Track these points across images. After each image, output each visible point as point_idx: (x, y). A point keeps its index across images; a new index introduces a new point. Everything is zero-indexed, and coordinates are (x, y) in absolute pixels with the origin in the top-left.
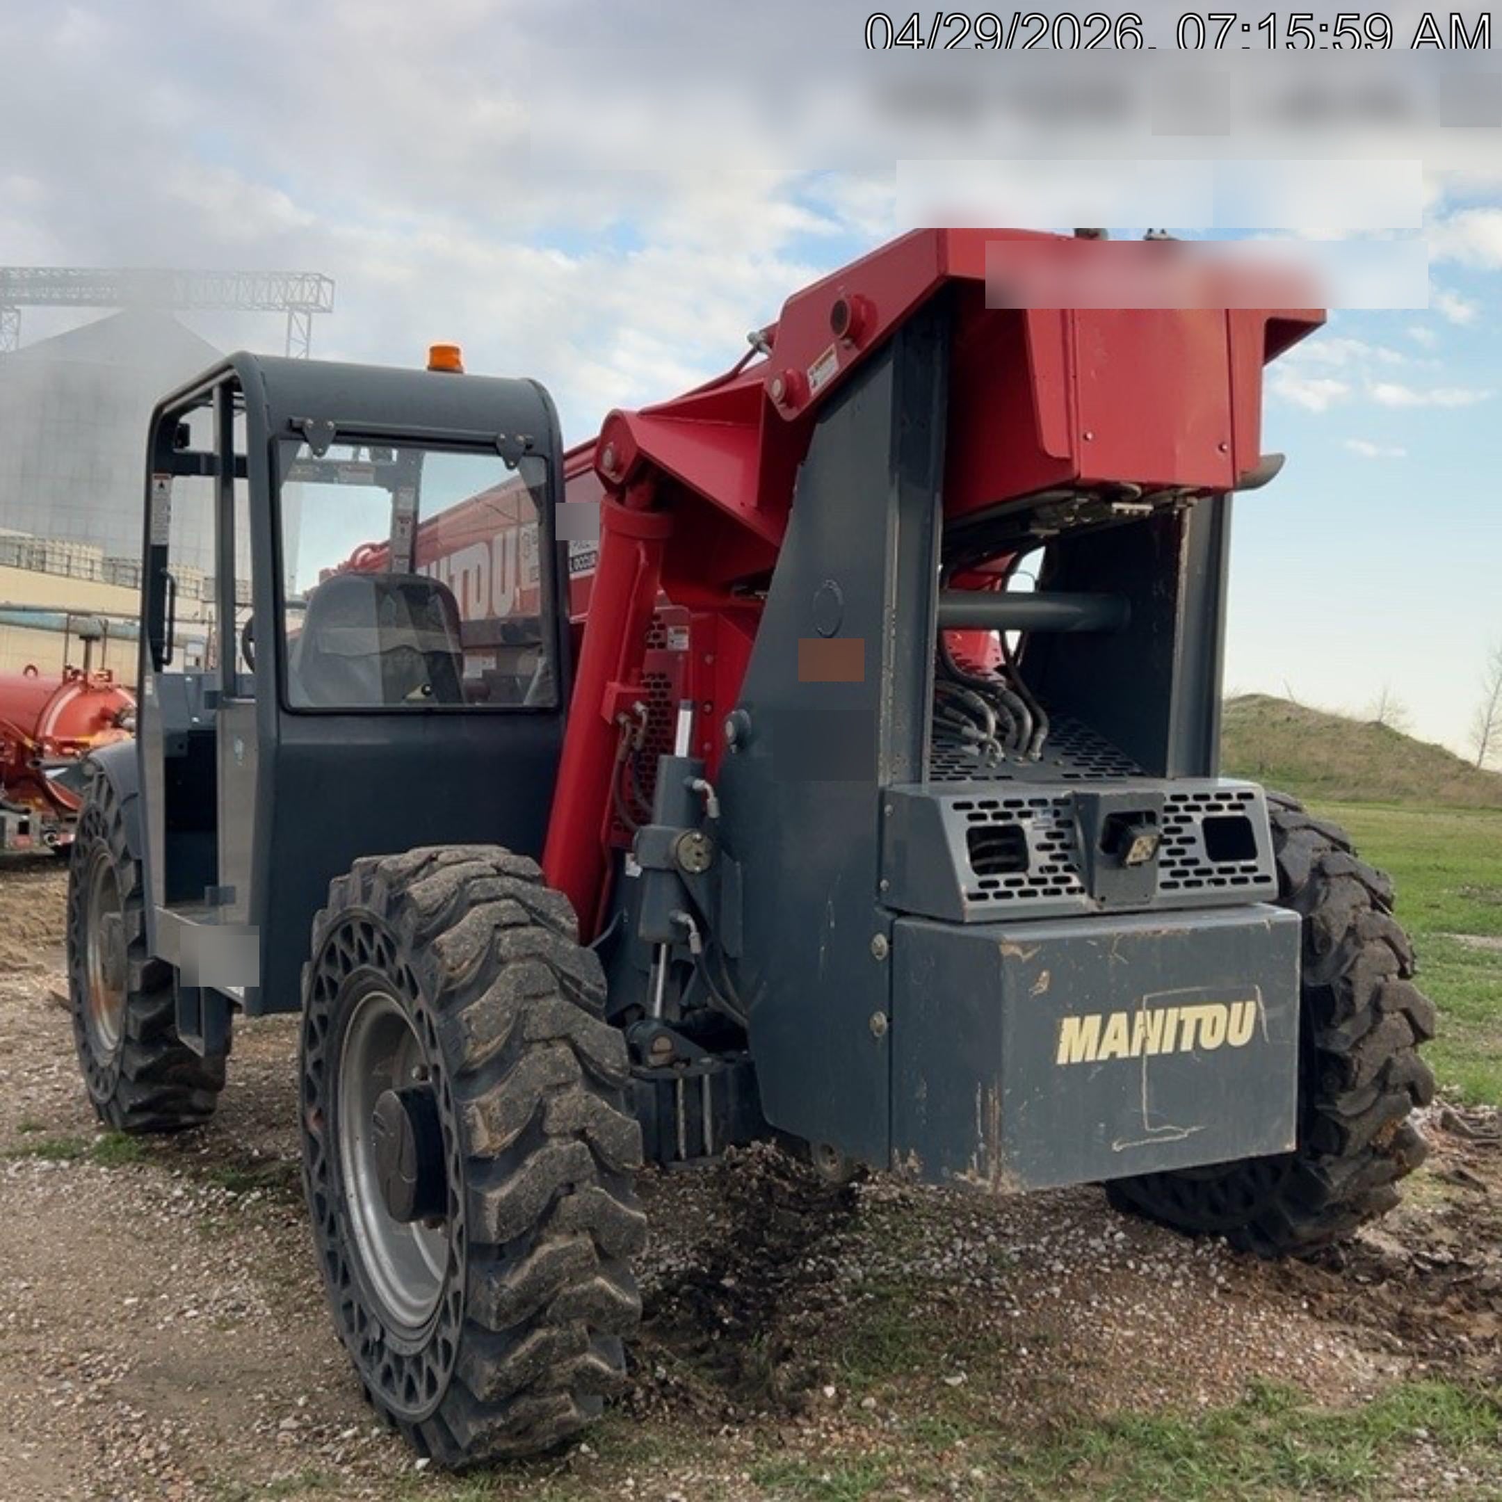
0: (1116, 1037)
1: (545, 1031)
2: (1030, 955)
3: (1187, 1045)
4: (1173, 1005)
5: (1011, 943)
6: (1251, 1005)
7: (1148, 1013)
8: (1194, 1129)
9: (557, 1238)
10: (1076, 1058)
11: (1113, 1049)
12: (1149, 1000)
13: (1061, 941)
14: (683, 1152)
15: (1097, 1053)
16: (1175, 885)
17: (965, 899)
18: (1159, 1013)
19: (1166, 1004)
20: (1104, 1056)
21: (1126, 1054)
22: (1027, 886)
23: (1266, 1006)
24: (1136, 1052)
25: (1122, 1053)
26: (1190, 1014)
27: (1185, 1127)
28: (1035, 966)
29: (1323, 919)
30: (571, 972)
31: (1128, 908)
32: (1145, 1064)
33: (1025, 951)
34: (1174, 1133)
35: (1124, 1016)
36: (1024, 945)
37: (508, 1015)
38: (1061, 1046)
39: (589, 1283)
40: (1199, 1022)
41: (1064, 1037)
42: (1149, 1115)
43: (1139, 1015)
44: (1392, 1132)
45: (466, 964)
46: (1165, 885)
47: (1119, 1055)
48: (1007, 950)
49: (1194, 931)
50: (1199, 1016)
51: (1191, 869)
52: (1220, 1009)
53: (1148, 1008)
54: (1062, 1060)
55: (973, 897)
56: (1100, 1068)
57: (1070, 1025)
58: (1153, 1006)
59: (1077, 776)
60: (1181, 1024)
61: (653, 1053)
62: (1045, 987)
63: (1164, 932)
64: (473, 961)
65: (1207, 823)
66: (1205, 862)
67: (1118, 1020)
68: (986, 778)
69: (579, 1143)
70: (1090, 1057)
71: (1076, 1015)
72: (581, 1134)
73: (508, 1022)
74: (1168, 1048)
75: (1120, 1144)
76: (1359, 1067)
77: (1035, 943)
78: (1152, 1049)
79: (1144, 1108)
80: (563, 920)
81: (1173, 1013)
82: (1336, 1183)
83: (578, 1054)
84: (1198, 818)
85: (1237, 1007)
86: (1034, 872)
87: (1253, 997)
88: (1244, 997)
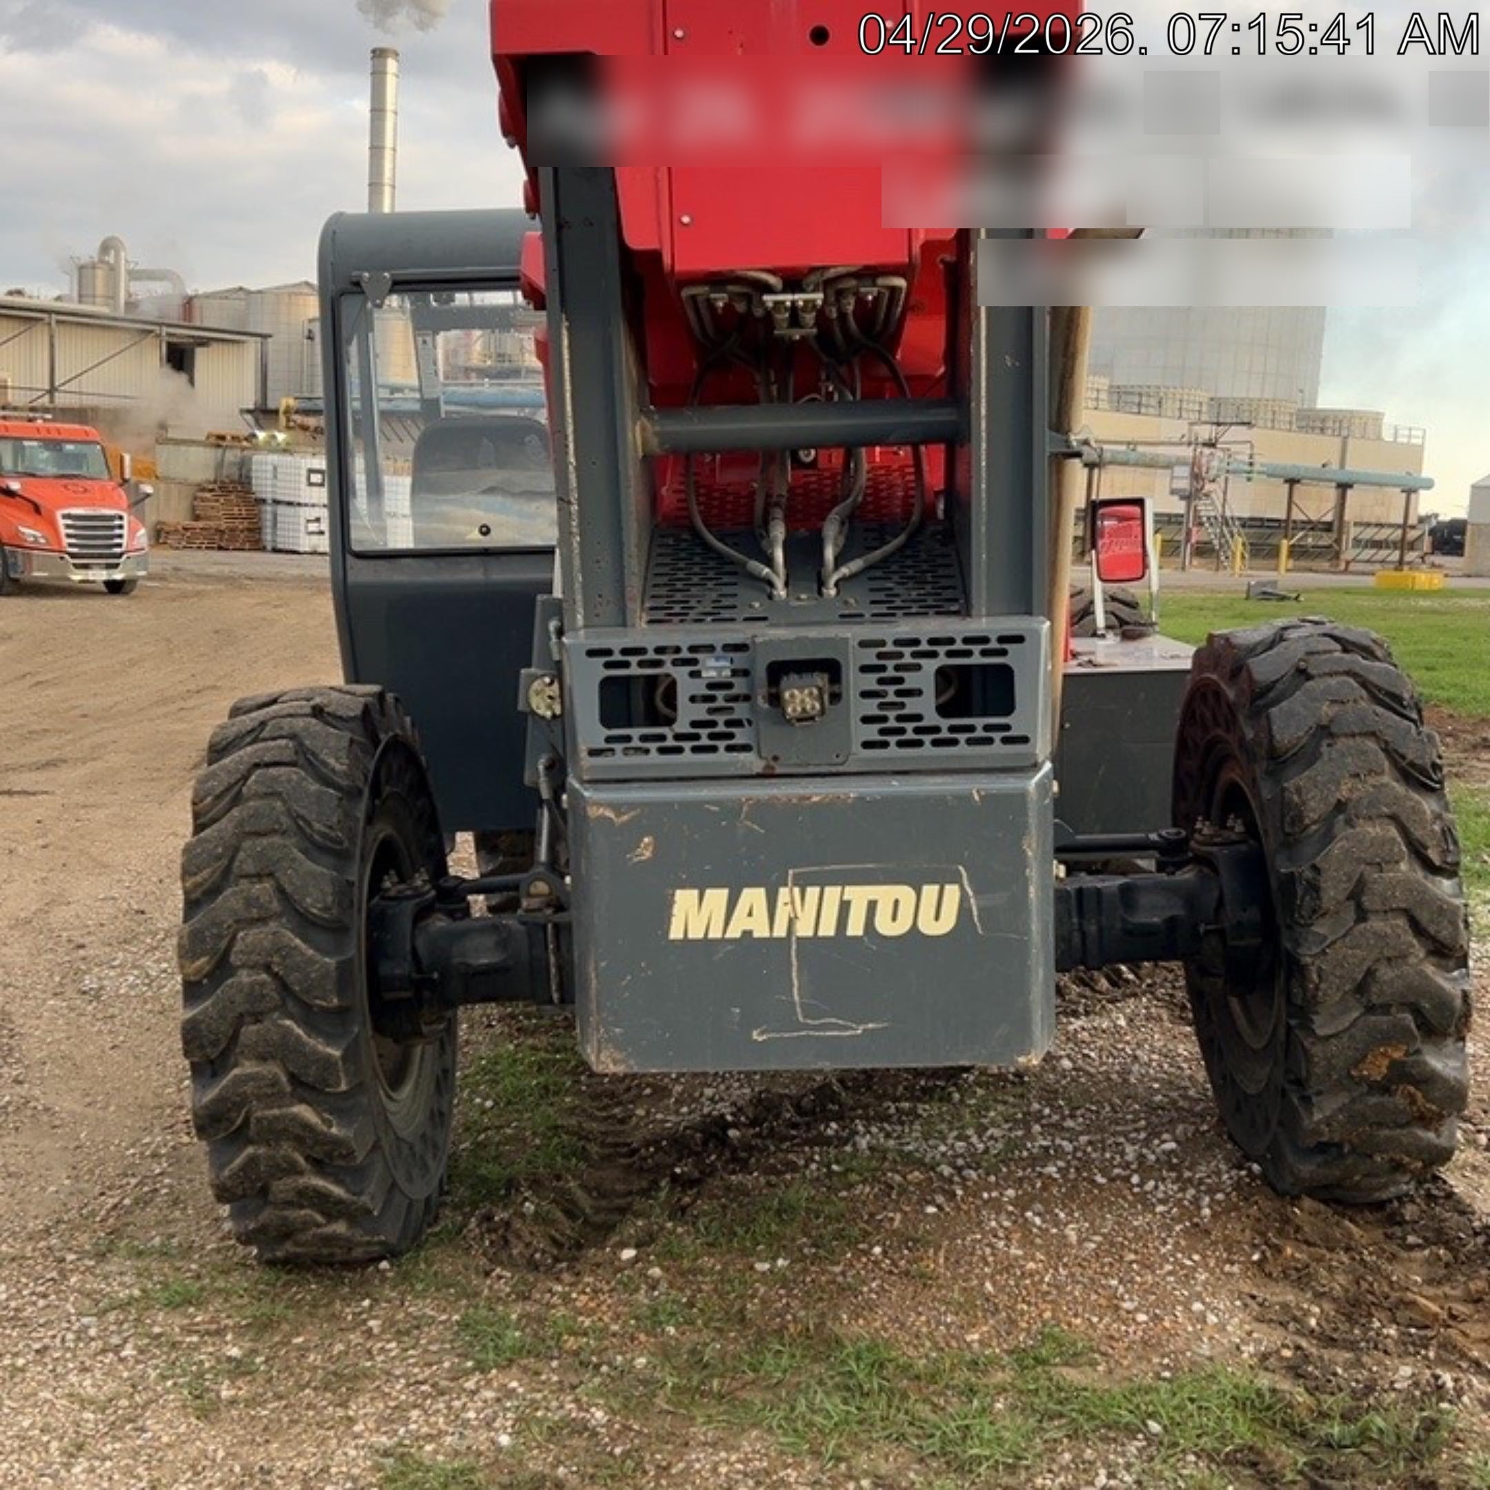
0: (750, 914)
1: (250, 868)
2: (625, 818)
3: (855, 928)
4: (833, 883)
5: (599, 804)
6: (952, 892)
7: (797, 890)
8: (871, 1026)
9: (247, 1063)
10: (696, 933)
11: (748, 928)
12: (795, 875)
13: (669, 805)
14: (556, 996)
15: (725, 931)
16: (885, 745)
17: (584, 754)
18: (812, 892)
19: (823, 881)
20: (734, 932)
21: (766, 934)
22: (670, 742)
23: (976, 892)
24: (780, 931)
25: (761, 931)
26: (859, 895)
27: (859, 1022)
28: (633, 832)
29: (1299, 790)
30: (303, 812)
31: (812, 770)
32: (794, 947)
33: (619, 814)
34: (846, 1028)
35: (761, 892)
36: (617, 807)
37: (220, 850)
38: (674, 920)
39: (284, 1110)
40: (872, 906)
41: (676, 910)
42: (802, 1005)
43: (784, 893)
44: (1386, 1062)
45: (209, 799)
46: (867, 745)
47: (756, 935)
48: (593, 812)
49: (861, 799)
50: (872, 897)
51: (910, 726)
52: (905, 893)
53: (795, 884)
54: (676, 933)
55: (594, 753)
56: (730, 947)
57: (684, 898)
58: (803, 883)
59: (861, 615)
60: (845, 907)
61: (529, 895)
62: (648, 854)
63: (815, 799)
64: (218, 797)
65: (941, 673)
66: (931, 718)
67: (754, 897)
68: (732, 620)
69: (264, 976)
70: (715, 934)
71: (692, 887)
72: (267, 968)
73: (219, 858)
74: (828, 929)
75: (762, 1033)
76: (1319, 976)
77: (631, 806)
78: (804, 929)
79: (796, 998)
80: (332, 761)
81: (833, 893)
82: (1317, 1116)
83: (281, 890)
84: (930, 666)
85: (930, 891)
86: (682, 726)
87: (956, 879)
88: (942, 878)
